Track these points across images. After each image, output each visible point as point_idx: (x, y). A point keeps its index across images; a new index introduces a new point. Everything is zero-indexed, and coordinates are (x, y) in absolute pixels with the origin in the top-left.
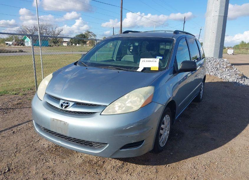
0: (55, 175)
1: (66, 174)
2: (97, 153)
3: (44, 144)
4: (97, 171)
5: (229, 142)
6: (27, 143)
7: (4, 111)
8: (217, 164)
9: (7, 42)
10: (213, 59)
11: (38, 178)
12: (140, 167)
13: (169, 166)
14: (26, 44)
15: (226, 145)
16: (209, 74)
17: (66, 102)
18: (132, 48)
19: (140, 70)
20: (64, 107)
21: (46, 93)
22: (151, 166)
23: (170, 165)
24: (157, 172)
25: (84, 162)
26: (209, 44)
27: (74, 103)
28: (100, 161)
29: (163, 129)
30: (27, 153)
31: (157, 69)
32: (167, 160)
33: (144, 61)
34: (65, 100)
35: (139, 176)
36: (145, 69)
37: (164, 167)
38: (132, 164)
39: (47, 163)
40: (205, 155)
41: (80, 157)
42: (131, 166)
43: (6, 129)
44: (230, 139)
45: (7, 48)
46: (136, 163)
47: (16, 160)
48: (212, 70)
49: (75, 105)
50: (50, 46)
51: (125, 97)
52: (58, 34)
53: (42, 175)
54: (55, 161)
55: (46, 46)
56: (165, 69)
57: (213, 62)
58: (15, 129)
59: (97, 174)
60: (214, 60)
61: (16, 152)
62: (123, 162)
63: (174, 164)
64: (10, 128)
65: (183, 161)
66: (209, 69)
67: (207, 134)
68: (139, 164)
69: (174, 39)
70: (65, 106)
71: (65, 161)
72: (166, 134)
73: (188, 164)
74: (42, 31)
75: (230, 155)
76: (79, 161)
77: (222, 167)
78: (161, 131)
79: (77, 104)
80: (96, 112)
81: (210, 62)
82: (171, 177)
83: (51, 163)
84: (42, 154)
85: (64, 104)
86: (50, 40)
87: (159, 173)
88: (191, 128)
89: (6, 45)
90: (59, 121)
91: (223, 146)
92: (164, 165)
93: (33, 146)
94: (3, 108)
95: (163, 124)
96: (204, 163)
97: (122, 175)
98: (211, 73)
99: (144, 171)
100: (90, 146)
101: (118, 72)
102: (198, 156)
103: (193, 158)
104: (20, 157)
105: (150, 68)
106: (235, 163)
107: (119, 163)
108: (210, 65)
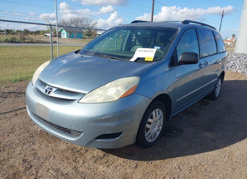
0: (35, 157)
1: (46, 158)
2: (73, 141)
3: (38, 128)
4: (76, 159)
5: (232, 146)
6: (23, 126)
7: (17, 95)
8: (206, 167)
9: (46, 34)
10: (243, 55)
11: (19, 158)
12: (121, 160)
13: (151, 163)
14: (62, 36)
15: (226, 148)
16: (236, 71)
17: (50, 87)
18: (134, 37)
19: (133, 60)
20: (47, 93)
21: (38, 79)
22: (132, 161)
23: (153, 162)
24: (136, 167)
25: (68, 149)
26: (244, 39)
27: (56, 89)
28: (83, 150)
29: (151, 123)
30: (19, 135)
31: (152, 60)
32: (152, 156)
33: (140, 51)
34: (50, 86)
35: (115, 169)
36: (138, 59)
37: (146, 163)
38: (114, 156)
39: (33, 146)
40: (197, 156)
41: (66, 143)
42: (112, 158)
43: (12, 111)
44: (234, 142)
45: (44, 39)
46: (118, 156)
47: (7, 140)
48: (241, 68)
49: (58, 92)
50: (84, 38)
51: (108, 85)
52: (92, 27)
53: (24, 156)
54: (41, 145)
55: (80, 38)
56: (160, 60)
57: (243, 58)
58: (18, 112)
59: (75, 161)
60: (244, 57)
61: (10, 132)
62: (105, 153)
63: (158, 161)
64: (14, 111)
65: (170, 159)
66: (237, 66)
67: (209, 135)
68: (121, 157)
69: (178, 29)
70: (48, 91)
71: (50, 145)
72: (156, 129)
73: (174, 163)
74: (78, 24)
75: (226, 159)
76: (63, 147)
77: (211, 172)
78: (148, 126)
79: (60, 91)
80: (76, 100)
81: (239, 59)
82: (149, 175)
83: (36, 147)
84: (33, 137)
85: (48, 90)
86: (84, 32)
87: (138, 169)
88: (193, 126)
89: (44, 36)
90: (42, 106)
91: (222, 149)
92: (147, 161)
93: (28, 128)
94: (17, 92)
95: (150, 118)
96: (192, 164)
97: (99, 166)
98: (239, 71)
99: (123, 164)
100: (69, 133)
101: (109, 61)
102: (188, 157)
103: (182, 157)
104: (12, 137)
105: (144, 58)
106: (229, 169)
107: (101, 153)
108: (239, 62)
